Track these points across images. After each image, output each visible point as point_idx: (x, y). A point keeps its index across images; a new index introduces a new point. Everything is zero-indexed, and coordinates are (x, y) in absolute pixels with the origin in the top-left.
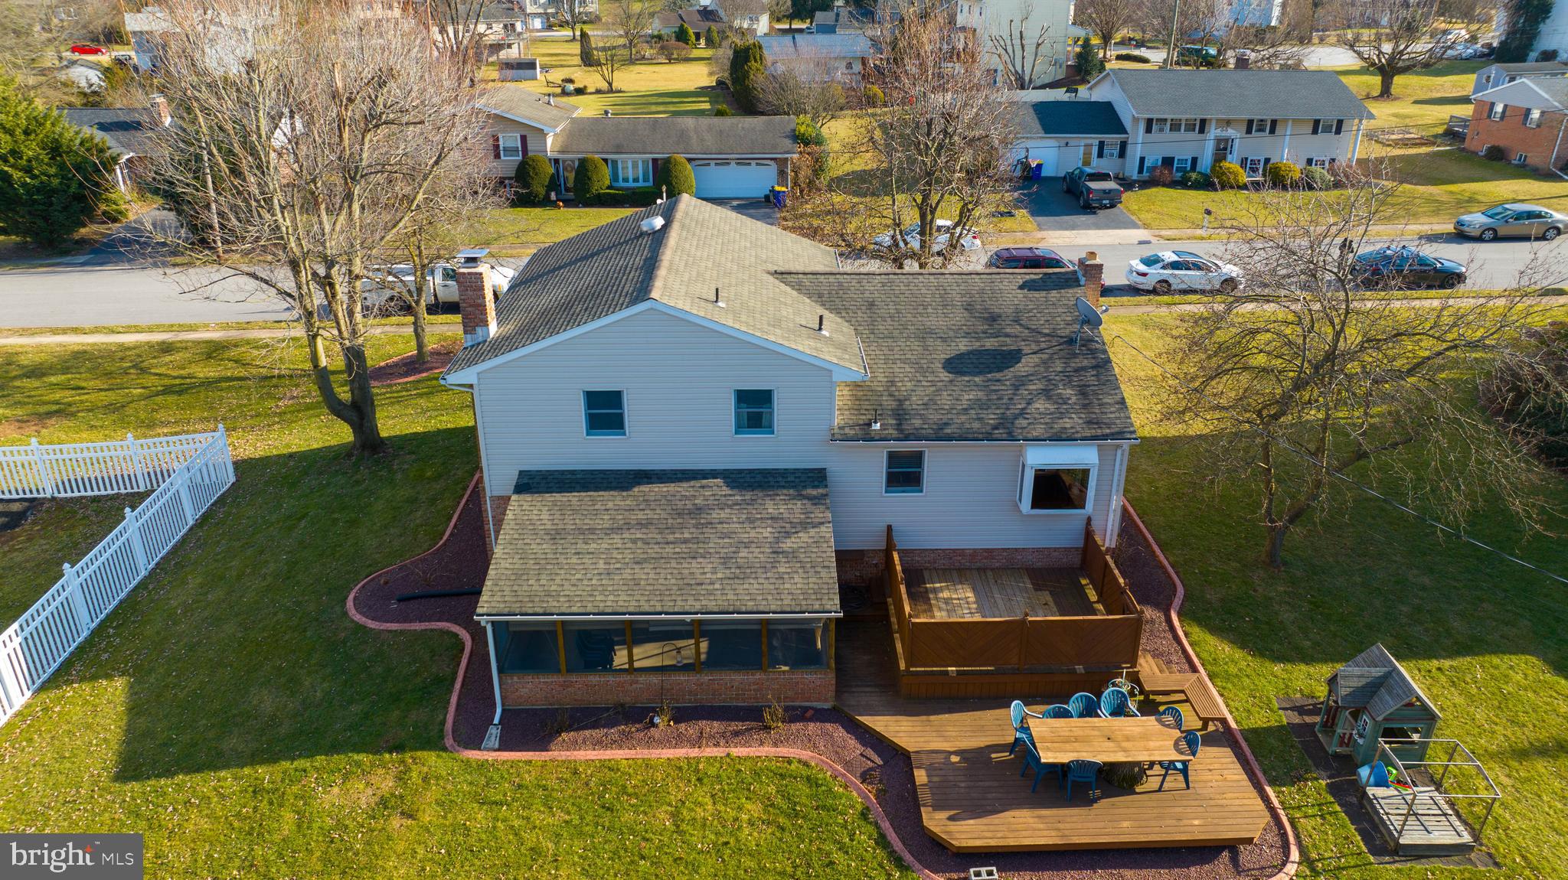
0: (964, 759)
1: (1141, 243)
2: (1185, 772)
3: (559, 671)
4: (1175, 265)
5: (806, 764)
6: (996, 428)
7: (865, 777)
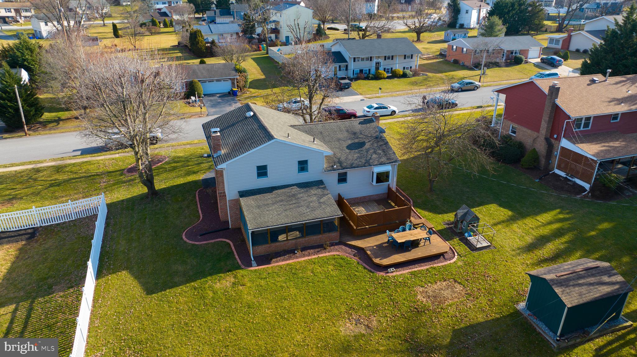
0: (377, 247)
1: (361, 100)
2: (429, 240)
3: (268, 243)
4: (376, 108)
5: (339, 255)
6: (365, 163)
7: (354, 255)
